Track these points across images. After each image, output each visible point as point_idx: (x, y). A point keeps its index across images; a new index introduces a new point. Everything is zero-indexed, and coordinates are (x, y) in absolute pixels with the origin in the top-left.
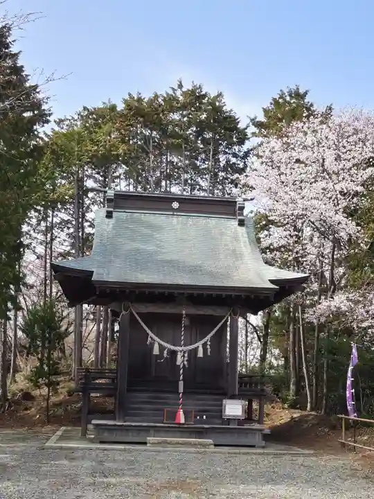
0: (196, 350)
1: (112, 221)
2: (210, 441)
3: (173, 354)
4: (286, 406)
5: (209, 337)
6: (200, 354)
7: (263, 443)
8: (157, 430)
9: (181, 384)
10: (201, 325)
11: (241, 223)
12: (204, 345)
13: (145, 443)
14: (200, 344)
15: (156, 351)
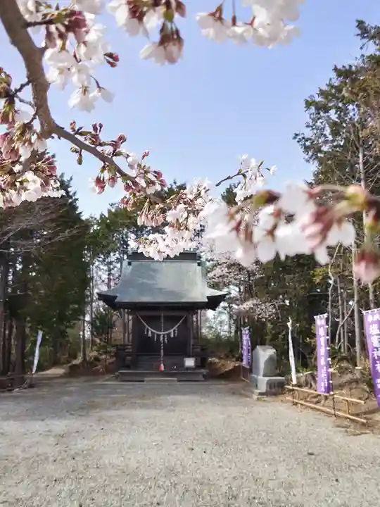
0: (170, 333)
1: (131, 267)
2: (175, 379)
3: (159, 336)
4: (234, 360)
5: (177, 326)
6: (172, 336)
7: (203, 379)
8: (151, 374)
9: (162, 351)
10: (172, 320)
11: (199, 264)
12: (174, 331)
13: (143, 381)
14: (172, 331)
15: (150, 334)
